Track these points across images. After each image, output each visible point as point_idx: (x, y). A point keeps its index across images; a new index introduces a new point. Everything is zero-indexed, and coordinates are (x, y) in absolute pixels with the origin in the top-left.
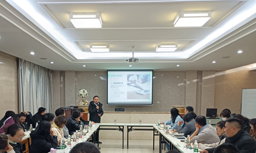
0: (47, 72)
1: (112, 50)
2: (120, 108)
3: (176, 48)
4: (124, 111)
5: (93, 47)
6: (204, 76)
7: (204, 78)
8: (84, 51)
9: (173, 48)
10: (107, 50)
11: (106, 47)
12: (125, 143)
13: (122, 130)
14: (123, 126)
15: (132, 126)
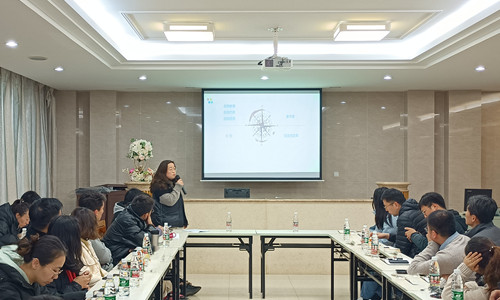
0: (42, 95)
1: (219, 37)
2: (238, 189)
3: (387, 32)
4: (248, 197)
5: (172, 28)
6: (454, 105)
7: (452, 110)
8: (146, 38)
9: (378, 32)
10: (210, 36)
11: (205, 28)
12: (257, 284)
13: (248, 248)
14: (251, 238)
15: (274, 238)
